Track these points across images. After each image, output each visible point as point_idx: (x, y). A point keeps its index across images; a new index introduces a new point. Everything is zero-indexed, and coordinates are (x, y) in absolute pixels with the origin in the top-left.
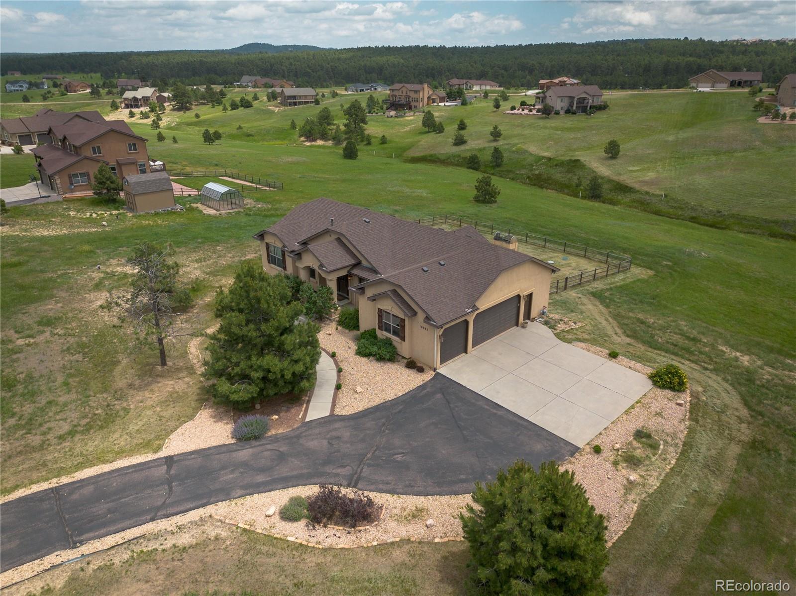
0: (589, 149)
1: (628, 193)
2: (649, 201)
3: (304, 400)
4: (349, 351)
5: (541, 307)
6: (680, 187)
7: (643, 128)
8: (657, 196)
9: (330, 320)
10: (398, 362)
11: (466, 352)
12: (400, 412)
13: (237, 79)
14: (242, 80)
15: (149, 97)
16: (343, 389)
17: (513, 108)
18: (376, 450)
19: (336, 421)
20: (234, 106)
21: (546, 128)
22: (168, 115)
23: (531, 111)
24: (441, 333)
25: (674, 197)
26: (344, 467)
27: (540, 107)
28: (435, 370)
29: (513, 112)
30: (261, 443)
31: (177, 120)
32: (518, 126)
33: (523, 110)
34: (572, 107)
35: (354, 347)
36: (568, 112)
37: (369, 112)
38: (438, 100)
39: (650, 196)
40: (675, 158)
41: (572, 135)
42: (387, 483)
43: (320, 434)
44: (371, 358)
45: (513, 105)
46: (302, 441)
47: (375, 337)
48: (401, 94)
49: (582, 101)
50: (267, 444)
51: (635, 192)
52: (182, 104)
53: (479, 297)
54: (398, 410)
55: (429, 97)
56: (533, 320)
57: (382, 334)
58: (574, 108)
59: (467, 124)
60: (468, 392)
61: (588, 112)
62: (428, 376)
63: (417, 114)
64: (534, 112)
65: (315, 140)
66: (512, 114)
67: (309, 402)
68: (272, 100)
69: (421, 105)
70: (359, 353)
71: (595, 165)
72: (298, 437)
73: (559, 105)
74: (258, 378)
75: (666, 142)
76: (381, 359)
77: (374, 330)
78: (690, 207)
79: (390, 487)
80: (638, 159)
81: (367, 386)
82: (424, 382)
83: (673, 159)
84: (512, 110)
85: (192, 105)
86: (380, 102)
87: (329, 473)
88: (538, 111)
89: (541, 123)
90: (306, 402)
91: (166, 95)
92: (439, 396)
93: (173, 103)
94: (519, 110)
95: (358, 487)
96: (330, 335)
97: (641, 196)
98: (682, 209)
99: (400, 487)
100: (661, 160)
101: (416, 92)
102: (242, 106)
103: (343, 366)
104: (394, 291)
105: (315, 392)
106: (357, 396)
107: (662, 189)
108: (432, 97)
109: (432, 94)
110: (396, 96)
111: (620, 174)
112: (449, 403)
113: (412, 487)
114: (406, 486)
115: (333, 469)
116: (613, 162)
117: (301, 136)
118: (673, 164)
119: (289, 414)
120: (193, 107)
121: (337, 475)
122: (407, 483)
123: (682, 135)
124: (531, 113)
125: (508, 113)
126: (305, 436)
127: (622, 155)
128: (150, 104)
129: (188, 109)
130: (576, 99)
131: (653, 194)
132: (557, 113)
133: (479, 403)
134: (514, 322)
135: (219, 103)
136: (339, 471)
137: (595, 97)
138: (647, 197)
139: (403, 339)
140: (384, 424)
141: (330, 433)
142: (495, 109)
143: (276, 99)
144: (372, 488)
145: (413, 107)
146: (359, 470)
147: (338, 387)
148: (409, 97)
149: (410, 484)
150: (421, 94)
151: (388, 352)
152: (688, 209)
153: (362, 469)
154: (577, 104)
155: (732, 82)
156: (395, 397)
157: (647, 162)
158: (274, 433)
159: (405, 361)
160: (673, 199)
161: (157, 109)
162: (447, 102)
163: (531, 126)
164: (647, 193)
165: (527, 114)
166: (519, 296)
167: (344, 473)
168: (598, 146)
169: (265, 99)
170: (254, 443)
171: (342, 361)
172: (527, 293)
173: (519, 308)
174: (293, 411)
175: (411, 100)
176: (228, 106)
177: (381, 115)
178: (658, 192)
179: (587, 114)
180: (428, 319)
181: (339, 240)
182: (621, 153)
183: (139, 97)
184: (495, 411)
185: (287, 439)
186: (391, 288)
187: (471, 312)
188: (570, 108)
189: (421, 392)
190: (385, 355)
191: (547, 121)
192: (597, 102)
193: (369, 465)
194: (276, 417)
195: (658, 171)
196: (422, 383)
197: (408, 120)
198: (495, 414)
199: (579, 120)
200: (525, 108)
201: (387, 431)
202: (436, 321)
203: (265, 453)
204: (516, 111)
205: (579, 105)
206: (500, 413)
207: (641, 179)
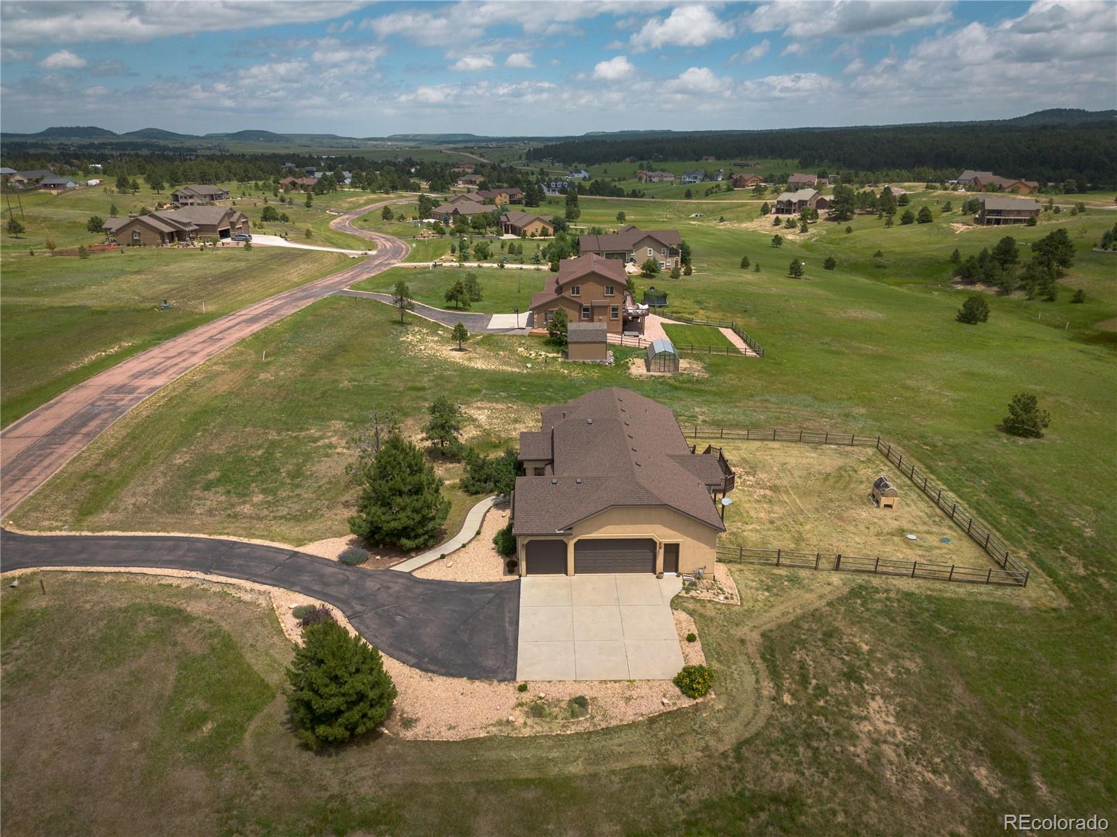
11: (566, 573)
13: (957, 175)
15: (807, 201)
18: (394, 607)
19: (406, 577)
20: (907, 219)
24: (525, 543)
26: (363, 606)
28: (520, 576)
30: (347, 568)
43: (384, 580)
46: (368, 579)
52: (842, 212)
53: (576, 523)
56: (680, 575)
60: (515, 603)
62: (510, 578)
65: (973, 283)
67: (411, 558)
68: (967, 213)
72: (373, 575)
81: (461, 565)
82: (500, 581)
91: (829, 198)
92: (491, 595)
93: (833, 210)
96: (503, 517)
102: (917, 220)
106: (444, 568)
112: (489, 603)
114: (374, 635)
117: (956, 275)
119: (388, 560)
120: (854, 216)
128: (804, 210)
134: (650, 568)
135: (889, 213)
140: (426, 595)
141: (389, 583)
146: (367, 612)
147: (442, 557)
153: (370, 612)
156: (464, 581)
158: (363, 566)
161: (809, 217)
166: (652, 541)
167: (357, 609)
169: (959, 210)
170: (344, 566)
171: (478, 540)
172: (666, 541)
173: (655, 555)
174: (393, 560)
184: (507, 625)
185: (363, 573)
193: (376, 613)
194: (379, 558)
196: (496, 581)
198: (504, 627)
201: (420, 600)
203: (340, 575)
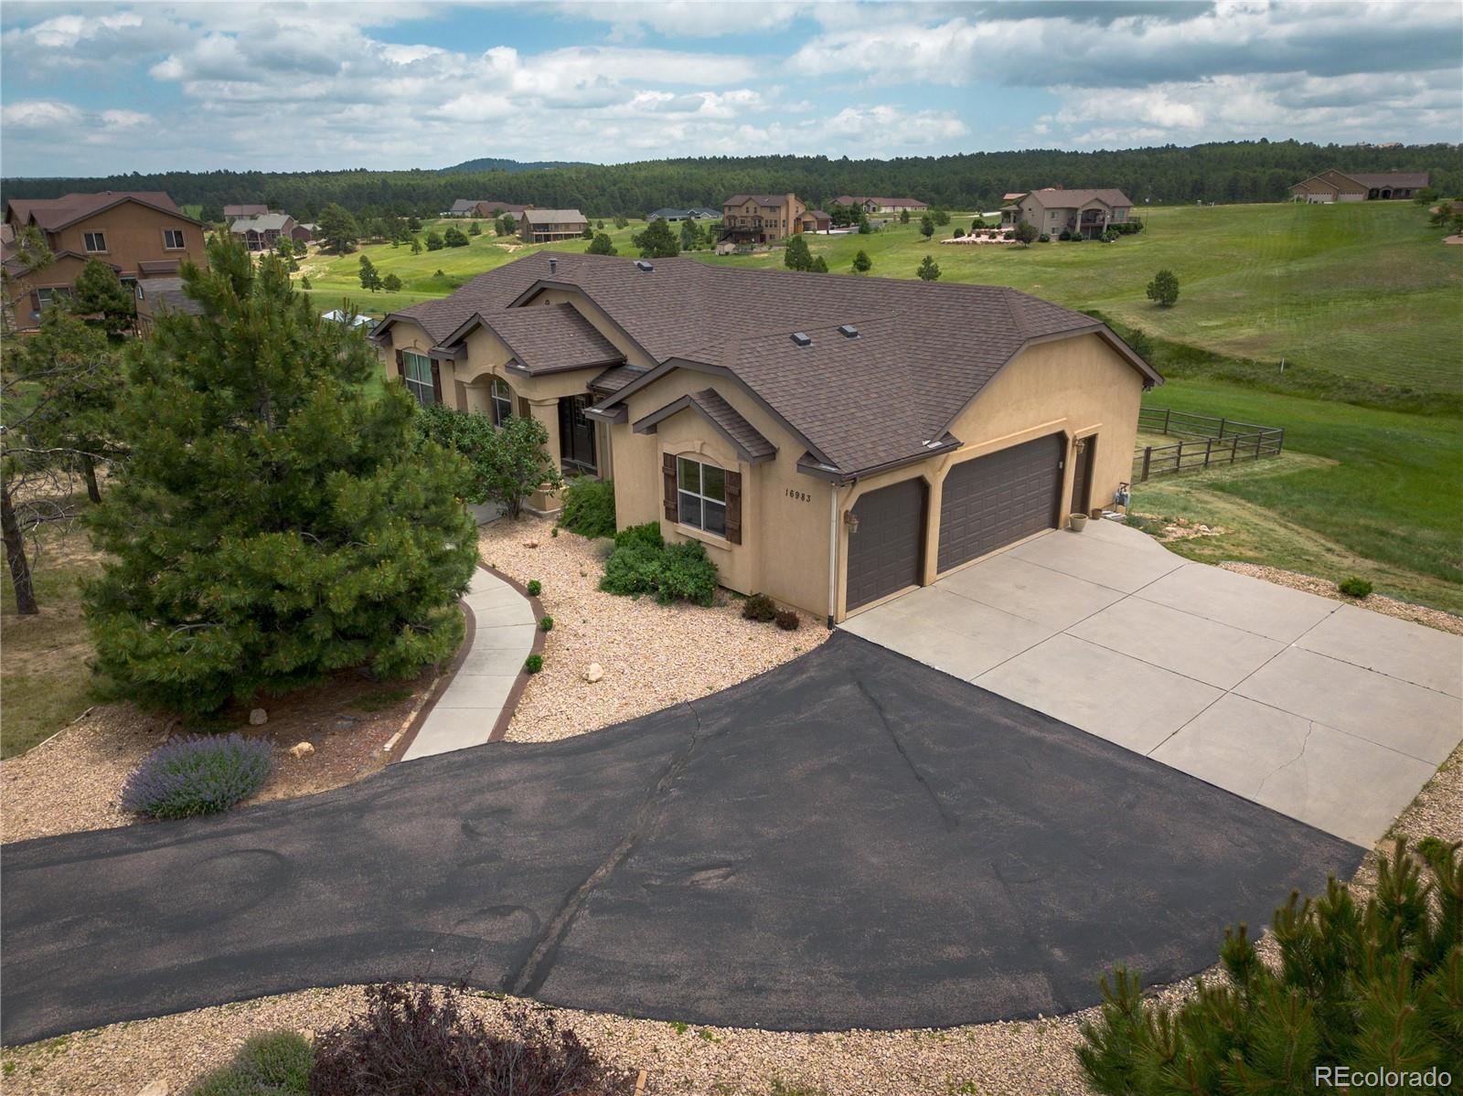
0: (1113, 295)
1: (1207, 364)
2: (1253, 377)
3: (415, 701)
4: (583, 582)
5: (1115, 485)
6: (1313, 349)
7: (1216, 260)
8: (1270, 366)
9: (540, 516)
10: (722, 605)
11: (919, 579)
12: (720, 733)
13: (445, 207)
14: (454, 208)
15: (278, 231)
16: (545, 671)
17: (959, 233)
18: (628, 854)
19: (504, 760)
20: (434, 244)
21: (1026, 263)
22: (313, 260)
23: (995, 238)
24: (850, 506)
25: (1305, 366)
26: (503, 915)
27: (1011, 229)
28: (831, 623)
29: (959, 240)
30: (219, 828)
31: (327, 269)
32: (970, 261)
33: (978, 236)
34: (1074, 228)
35: (597, 571)
36: (1065, 237)
37: (685, 249)
38: (815, 225)
39: (1253, 368)
40: (1291, 304)
41: (1077, 274)
42: (664, 978)
43: (440, 799)
44: (643, 596)
45: (960, 227)
46: (368, 822)
47: (658, 543)
48: (744, 214)
49: (1091, 215)
50: (240, 831)
51: (1221, 362)
52: (338, 242)
53: (959, 411)
54: (715, 728)
55: (798, 219)
56: (1096, 515)
57: (676, 533)
58: (1078, 229)
59: (873, 262)
60: (939, 678)
61: (1105, 237)
62: (810, 639)
63: (775, 248)
64: (1000, 238)
66: (958, 243)
67: (430, 705)
68: (505, 233)
69: (782, 234)
70: (608, 586)
71: (1131, 320)
72: (362, 809)
73: (1047, 225)
74: (236, 609)
75: (1268, 278)
76: (671, 597)
77: (655, 527)
78: (1341, 384)
79: (668, 993)
80: (1216, 308)
81: (622, 664)
82: (801, 653)
83: (1286, 307)
84: (956, 237)
85: (357, 243)
86: (706, 231)
87: (441, 937)
88: (1008, 236)
89: (1016, 255)
90: (418, 707)
91: (309, 227)
92: (847, 690)
93: (323, 240)
94: (969, 235)
95: (541, 992)
96: (534, 546)
97: (1233, 367)
98: (1324, 387)
99: (713, 991)
100: (1262, 309)
101: (773, 208)
102: (449, 244)
103: (556, 616)
104: (711, 395)
105: (457, 678)
106: (588, 689)
107: (1276, 353)
108: (803, 220)
109: (803, 214)
110: (735, 218)
111: (1184, 334)
112: (880, 709)
113: (759, 991)
114: (736, 990)
115: (461, 922)
116: (1167, 313)
118: (1288, 314)
119: (353, 741)
120: (359, 247)
121: (469, 945)
122: (740, 975)
123: (1296, 267)
124: (994, 241)
125: (949, 243)
126: (388, 806)
127: (1185, 301)
128: (280, 242)
129: (349, 251)
130: (1080, 212)
131: (1258, 363)
132: (1044, 240)
133: (981, 710)
134: (1046, 516)
135: (406, 240)
136: (481, 927)
137: (1117, 210)
138: (1248, 370)
139: (735, 536)
140: (666, 770)
141: (478, 799)
142: (925, 238)
143: (513, 232)
144: (598, 998)
145: (768, 237)
146: (558, 925)
147: (533, 666)
148: (760, 218)
149: (752, 980)
150: (783, 212)
151: (692, 576)
152: (1340, 388)
153: (572, 919)
154: (1082, 221)
155: (1372, 191)
156: (708, 692)
157: (1235, 313)
158: (280, 796)
159: (742, 603)
160: (1303, 371)
161: (292, 251)
162: (832, 229)
163: (994, 261)
164: (1246, 362)
165: (987, 243)
166: (1061, 438)
167: (498, 938)
168: (1131, 290)
169: (493, 232)
170: (197, 828)
171: (557, 605)
172: (1081, 432)
173: (1060, 474)
174: (371, 731)
175: (763, 224)
176: (422, 242)
177: (707, 253)
178: (1268, 360)
179: (1103, 241)
180: (811, 458)
181: (569, 309)
182: (1180, 298)
183: (259, 230)
184: (1034, 732)
185: (319, 814)
186: (702, 386)
187: (938, 448)
188: (1069, 230)
189: (789, 679)
190: (684, 584)
191: (1025, 252)
192: (1121, 220)
193: (599, 908)
194: (305, 746)
195: (1260, 326)
196: (792, 657)
197: (757, 259)
198: (1036, 741)
199: (1087, 251)
200: (982, 233)
201: (675, 792)
202: (836, 460)
203: (222, 862)
204: (964, 239)
205: (1086, 224)
206: (1050, 738)
207: (1228, 339)
